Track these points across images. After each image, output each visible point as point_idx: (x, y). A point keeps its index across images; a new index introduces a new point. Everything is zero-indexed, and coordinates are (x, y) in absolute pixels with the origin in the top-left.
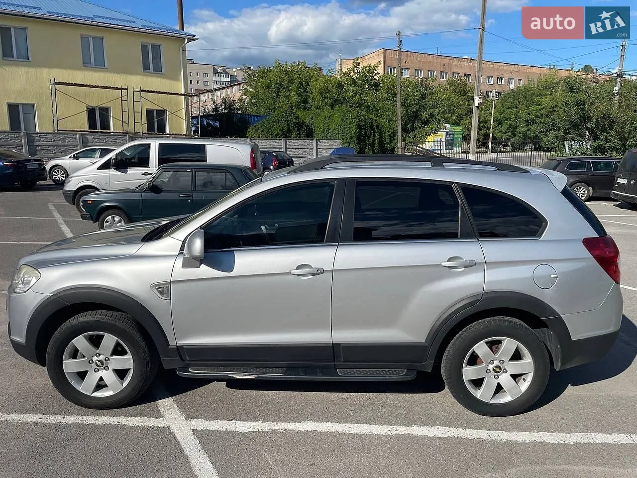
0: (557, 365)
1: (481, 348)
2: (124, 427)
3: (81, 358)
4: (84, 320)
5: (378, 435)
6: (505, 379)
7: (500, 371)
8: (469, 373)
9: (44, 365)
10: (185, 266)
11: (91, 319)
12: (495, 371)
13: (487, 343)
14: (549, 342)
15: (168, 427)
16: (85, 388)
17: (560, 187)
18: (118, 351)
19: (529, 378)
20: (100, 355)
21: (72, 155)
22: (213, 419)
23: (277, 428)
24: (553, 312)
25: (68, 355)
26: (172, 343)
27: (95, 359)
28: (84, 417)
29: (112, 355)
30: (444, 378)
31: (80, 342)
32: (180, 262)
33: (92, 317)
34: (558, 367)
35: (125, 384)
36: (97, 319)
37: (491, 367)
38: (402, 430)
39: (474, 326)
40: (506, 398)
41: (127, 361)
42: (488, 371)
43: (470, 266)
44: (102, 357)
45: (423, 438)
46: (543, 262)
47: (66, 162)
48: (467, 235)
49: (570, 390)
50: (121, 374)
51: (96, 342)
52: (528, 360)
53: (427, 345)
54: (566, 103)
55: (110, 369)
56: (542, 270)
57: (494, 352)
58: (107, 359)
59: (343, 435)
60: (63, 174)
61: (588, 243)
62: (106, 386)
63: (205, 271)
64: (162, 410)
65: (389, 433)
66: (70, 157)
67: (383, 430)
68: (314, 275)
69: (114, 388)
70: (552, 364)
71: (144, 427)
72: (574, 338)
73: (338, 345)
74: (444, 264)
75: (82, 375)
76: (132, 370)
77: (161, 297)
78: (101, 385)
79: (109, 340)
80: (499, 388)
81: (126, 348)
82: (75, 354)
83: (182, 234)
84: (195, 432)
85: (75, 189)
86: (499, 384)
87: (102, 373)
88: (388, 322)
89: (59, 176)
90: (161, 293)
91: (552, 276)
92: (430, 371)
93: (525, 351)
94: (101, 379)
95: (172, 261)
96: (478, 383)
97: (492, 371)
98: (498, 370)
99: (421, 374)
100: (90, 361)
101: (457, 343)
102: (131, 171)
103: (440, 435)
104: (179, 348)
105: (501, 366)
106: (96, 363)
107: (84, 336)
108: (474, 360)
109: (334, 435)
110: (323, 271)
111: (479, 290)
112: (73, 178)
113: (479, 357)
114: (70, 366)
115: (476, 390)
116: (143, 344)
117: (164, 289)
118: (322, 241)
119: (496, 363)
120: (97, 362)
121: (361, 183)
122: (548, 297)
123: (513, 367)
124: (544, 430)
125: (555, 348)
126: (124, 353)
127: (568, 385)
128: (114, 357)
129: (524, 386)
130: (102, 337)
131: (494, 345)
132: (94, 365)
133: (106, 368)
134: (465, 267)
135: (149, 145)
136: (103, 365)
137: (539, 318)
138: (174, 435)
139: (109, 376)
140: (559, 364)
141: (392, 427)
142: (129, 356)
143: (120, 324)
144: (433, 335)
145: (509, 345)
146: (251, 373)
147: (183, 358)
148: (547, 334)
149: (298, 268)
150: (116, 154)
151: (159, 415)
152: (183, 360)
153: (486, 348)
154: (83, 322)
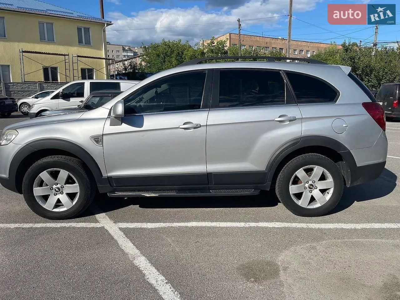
0: (348, 183)
1: (300, 173)
2: (74, 228)
3: (45, 186)
4: (47, 161)
5: (237, 227)
6: (316, 193)
7: (313, 187)
8: (293, 189)
9: (21, 193)
10: (112, 124)
11: (51, 160)
12: (310, 188)
13: (305, 170)
14: (343, 170)
15: (103, 227)
16: (49, 205)
17: (347, 72)
18: (70, 181)
19: (331, 191)
20: (57, 184)
21: (34, 96)
22: (132, 222)
23: (173, 225)
24: (345, 148)
25: (36, 185)
26: (105, 175)
27: (54, 186)
28: (48, 224)
29: (65, 184)
30: (278, 197)
31: (45, 175)
32: (108, 122)
33: (52, 159)
34: (348, 186)
35: (74, 203)
36: (55, 160)
37: (307, 185)
38: (253, 224)
39: (296, 159)
40: (317, 205)
41: (75, 188)
42: (305, 188)
43: (292, 120)
44: (59, 186)
45: (266, 228)
46: (338, 117)
47: (30, 100)
48: (291, 102)
50: (71, 196)
51: (55, 175)
52: (330, 180)
53: (267, 172)
54: (343, 59)
55: (64, 193)
56: (338, 122)
57: (310, 176)
58: (62, 187)
59: (214, 228)
60: (28, 108)
61: (365, 105)
62: (63, 205)
63: (124, 127)
64: (99, 219)
65: (244, 226)
66: (33, 97)
67: (242, 225)
68: (195, 128)
69: (67, 205)
70: (345, 184)
71: (87, 228)
72: (358, 165)
73: (211, 173)
74: (276, 119)
75: (45, 198)
76: (79, 194)
77: (97, 144)
78: (58, 203)
79: (64, 174)
80: (313, 199)
81: (75, 179)
82: (41, 183)
83: (109, 105)
84: (121, 229)
85: (37, 112)
86: (312, 195)
87: (60, 196)
88: (243, 158)
89: (25, 109)
90: (97, 142)
91: (344, 125)
92: (269, 190)
93: (328, 174)
94: (59, 201)
95: (103, 122)
96: (299, 196)
97: (308, 188)
98: (312, 187)
99: (263, 192)
100: (51, 189)
101: (286, 170)
102: (72, 100)
103: (276, 226)
104: (109, 178)
105: (313, 184)
106: (55, 190)
107: (47, 172)
108: (296, 181)
109: (210, 228)
110: (200, 126)
111: (298, 135)
112: (35, 105)
113: (300, 179)
114: (38, 191)
115: (298, 201)
116: (86, 176)
117: (98, 139)
118: (199, 108)
119: (310, 182)
120: (56, 188)
121: (224, 73)
122: (342, 138)
123: (321, 185)
124: (342, 222)
125: (346, 172)
126: (74, 182)
127: (354, 202)
128: (67, 185)
129: (328, 197)
130: (59, 172)
131: (309, 171)
132: (54, 191)
133: (62, 193)
134: (290, 121)
135: (84, 83)
136: (60, 191)
137: (336, 152)
138: (107, 231)
139: (63, 198)
140: (350, 182)
141: (246, 223)
142: (77, 184)
143: (71, 163)
144: (270, 166)
145: (318, 170)
146: (155, 193)
147: (112, 184)
148: (341, 165)
149: (185, 124)
150: (63, 90)
151: (97, 221)
152: (111, 186)
153: (304, 173)
154: (47, 162)
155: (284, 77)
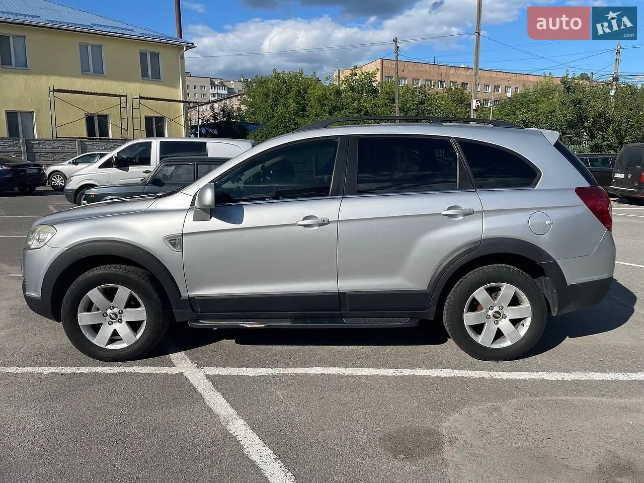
0: (554, 310)
1: (480, 294)
2: (138, 374)
3: (96, 311)
4: (99, 272)
5: (383, 376)
6: (505, 325)
8: (469, 319)
9: (59, 321)
10: (196, 219)
11: (105, 272)
12: (494, 316)
13: (487, 290)
14: (546, 289)
15: (182, 374)
16: (100, 340)
17: (553, 141)
18: (132, 303)
19: (528, 322)
20: (114, 308)
21: (71, 160)
22: (224, 366)
23: (286, 372)
24: (549, 257)
25: (82, 308)
26: (184, 294)
27: (109, 311)
28: (98, 367)
29: (126, 307)
30: (447, 330)
31: (95, 295)
32: (191, 216)
33: (106, 270)
34: (554, 314)
35: (138, 336)
36: (112, 272)
37: (490, 313)
38: (407, 372)
39: (474, 273)
40: (506, 343)
41: (140, 314)
42: (488, 317)
43: (468, 214)
44: (116, 310)
45: (427, 378)
46: (538, 209)
47: (65, 167)
48: (468, 185)
49: (568, 341)
50: (134, 326)
51: (110, 294)
52: (526, 304)
53: (429, 291)
54: (562, 103)
55: (124, 320)
56: (537, 218)
57: (495, 298)
58: (121, 312)
59: (348, 376)
60: (62, 180)
61: (580, 191)
62: (121, 339)
63: (215, 223)
64: (174, 361)
65: (395, 374)
66: (70, 163)
67: (390, 372)
68: (320, 225)
69: (128, 339)
70: (549, 311)
71: (157, 374)
72: (569, 283)
73: (344, 293)
74: (444, 213)
75: (96, 328)
76: (145, 323)
77: (173, 249)
78: (115, 337)
79: (123, 293)
80: (499, 334)
81: (140, 300)
82: (89, 307)
83: (192, 190)
84: (207, 376)
85: (77, 188)
86: (498, 328)
87: (117, 326)
88: (391, 270)
89: (58, 182)
90: (174, 245)
91: (547, 222)
92: (432, 319)
93: (523, 296)
94: (115, 333)
95: (183, 216)
96: (478, 329)
97: (492, 317)
98: (498, 316)
99: (423, 323)
100: (105, 315)
101: (458, 289)
102: (132, 169)
103: (443, 375)
104: (191, 299)
105: (499, 311)
106: (110, 316)
107: (98, 289)
108: (475, 306)
109: (341, 376)
110: (329, 222)
111: (477, 237)
112: (75, 177)
113: (480, 304)
114: (84, 319)
115: (477, 336)
116: (155, 296)
117: (175, 241)
118: (327, 194)
119: (496, 309)
120: (111, 314)
121: (365, 141)
122: (544, 242)
123: (512, 313)
124: (543, 371)
125: (551, 294)
126: (137, 305)
127: (566, 337)
128: (128, 309)
129: (523, 330)
130: (116, 289)
131: (493, 292)
132: (108, 318)
133: (120, 321)
134: (465, 215)
135: (150, 143)
136: (117, 318)
137: (534, 263)
138: (187, 379)
139: (122, 329)
140: (556, 309)
141: (397, 370)
142: (142, 309)
143: (133, 276)
144: (434, 283)
145: (507, 290)
146: (259, 323)
147: (195, 309)
148: (543, 282)
149: (305, 219)
150: (118, 153)
151: (172, 365)
152: (194, 311)
153: (486, 294)
154: (98, 275)
155: (456, 148)
